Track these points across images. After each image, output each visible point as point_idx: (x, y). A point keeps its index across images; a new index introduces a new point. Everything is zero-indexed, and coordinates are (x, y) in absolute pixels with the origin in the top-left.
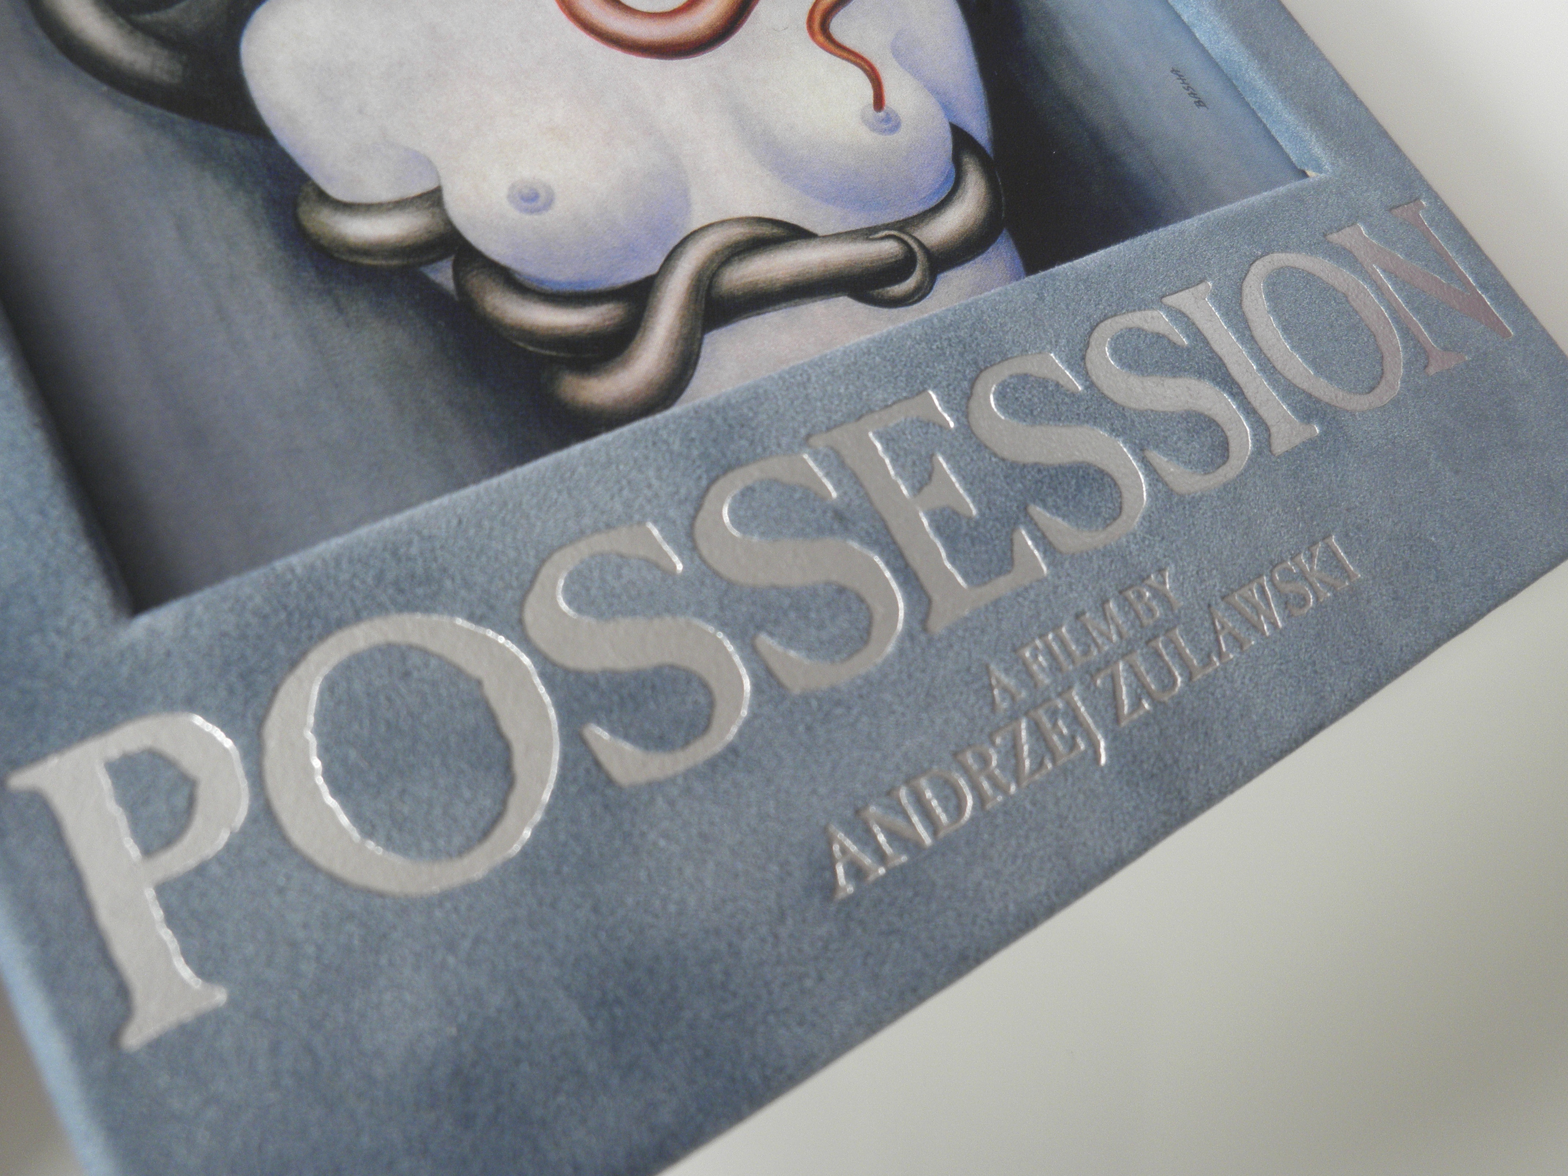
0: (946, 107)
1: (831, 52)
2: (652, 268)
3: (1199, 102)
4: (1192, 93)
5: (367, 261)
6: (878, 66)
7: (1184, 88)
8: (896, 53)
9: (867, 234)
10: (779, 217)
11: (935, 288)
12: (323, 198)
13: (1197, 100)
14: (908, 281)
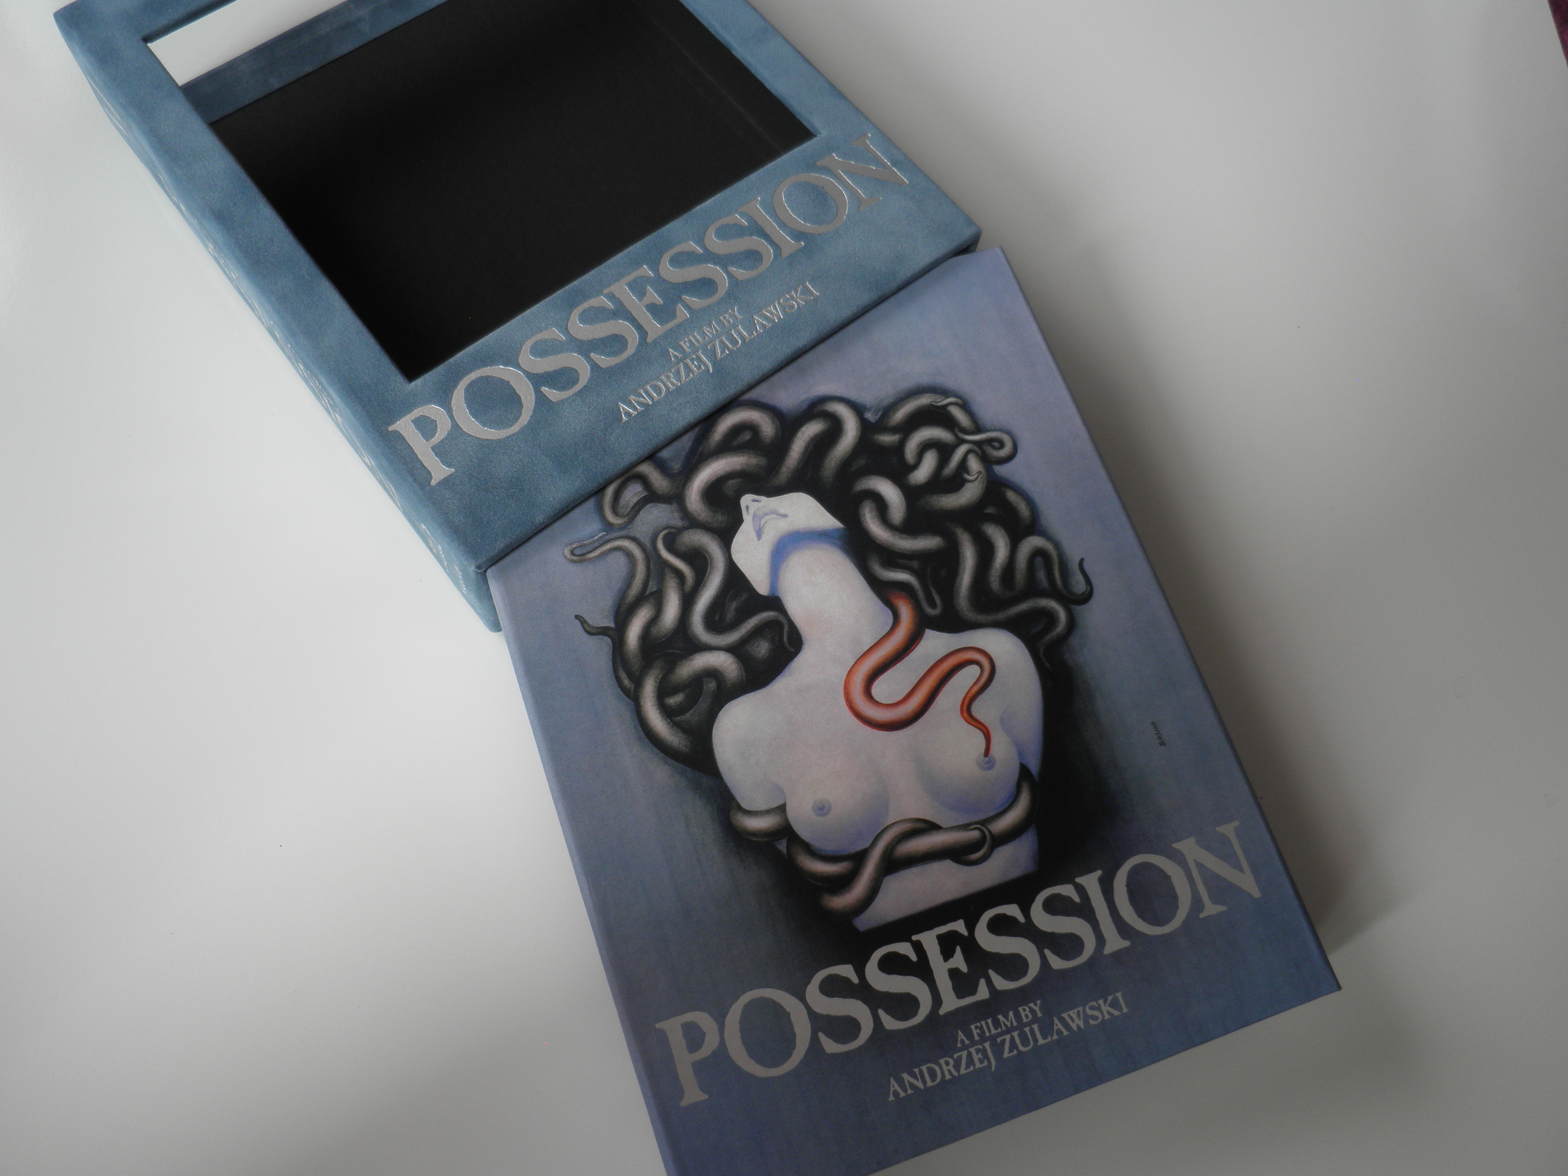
0: (1020, 754)
1: (969, 723)
2: (866, 845)
3: (1161, 742)
4: (1159, 737)
5: (754, 839)
6: (991, 731)
7: (1156, 734)
8: (1002, 721)
9: (965, 827)
10: (927, 818)
11: (992, 855)
12: (740, 808)
13: (1160, 741)
14: (980, 852)
